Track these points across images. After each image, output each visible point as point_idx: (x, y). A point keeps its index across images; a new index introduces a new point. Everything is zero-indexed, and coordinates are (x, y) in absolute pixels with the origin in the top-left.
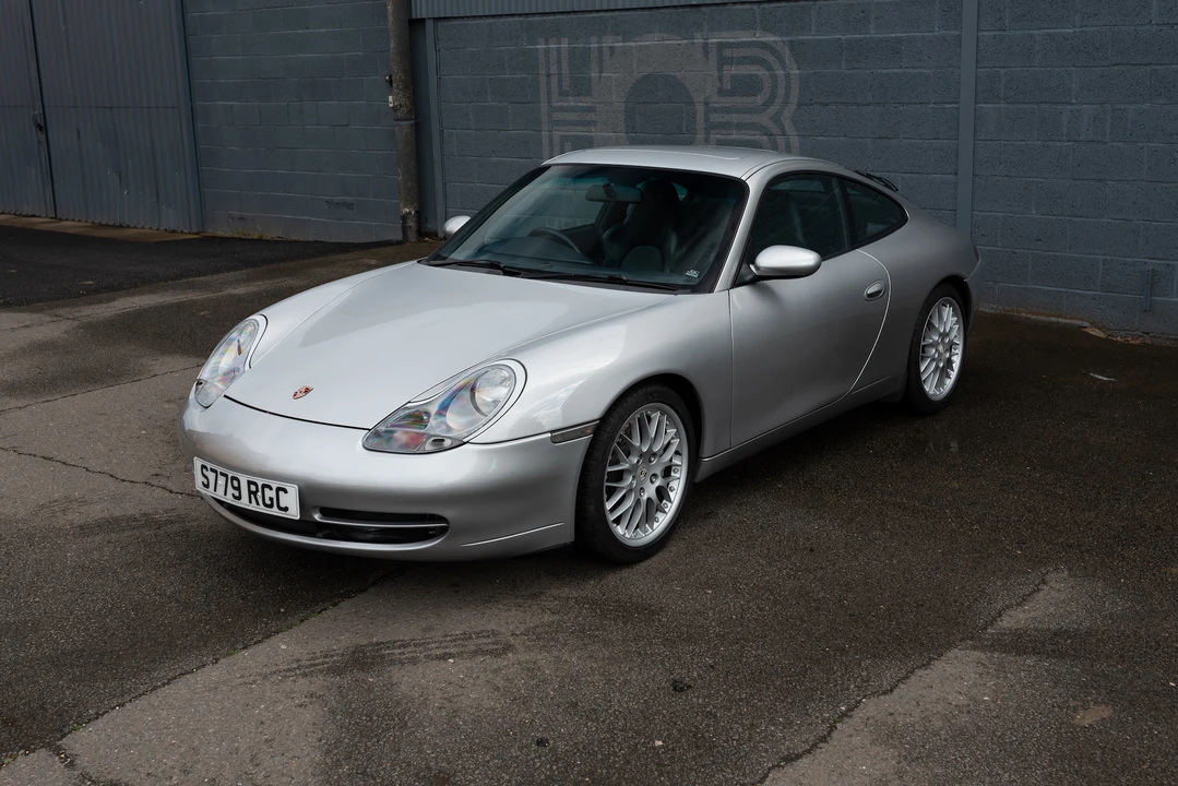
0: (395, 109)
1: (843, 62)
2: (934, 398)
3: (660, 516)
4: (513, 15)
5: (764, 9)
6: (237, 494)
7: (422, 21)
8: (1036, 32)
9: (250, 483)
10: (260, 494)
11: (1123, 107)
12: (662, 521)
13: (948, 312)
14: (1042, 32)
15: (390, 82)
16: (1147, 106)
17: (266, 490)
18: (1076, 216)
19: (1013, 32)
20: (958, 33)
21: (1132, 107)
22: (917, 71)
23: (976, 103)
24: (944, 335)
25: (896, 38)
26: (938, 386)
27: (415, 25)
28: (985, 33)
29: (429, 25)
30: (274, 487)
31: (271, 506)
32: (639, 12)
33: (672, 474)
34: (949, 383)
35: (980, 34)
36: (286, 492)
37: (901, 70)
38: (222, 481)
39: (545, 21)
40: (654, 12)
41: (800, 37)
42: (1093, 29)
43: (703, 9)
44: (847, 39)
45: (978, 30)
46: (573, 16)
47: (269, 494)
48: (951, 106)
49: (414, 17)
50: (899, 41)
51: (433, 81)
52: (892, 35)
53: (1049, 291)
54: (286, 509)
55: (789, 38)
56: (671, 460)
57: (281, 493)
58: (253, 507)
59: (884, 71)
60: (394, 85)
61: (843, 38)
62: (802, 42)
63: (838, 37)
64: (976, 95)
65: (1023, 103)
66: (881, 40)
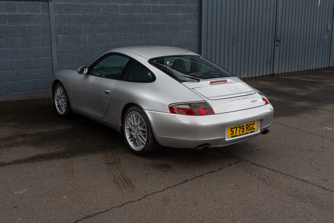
1: (7, 22)
8: (72, 14)
11: (96, 34)
16: (101, 34)
19: (65, 14)
20: (48, 14)
21: (98, 34)
22: (36, 25)
23: (56, 35)
25: (27, 15)
28: (57, 14)
37: (30, 25)
42: (87, 14)
44: (8, 15)
45: (55, 13)
48: (48, 36)
50: (28, 15)
52: (26, 14)
59: (24, 25)
61: (6, 14)
63: (4, 13)
64: (56, 32)
65: (70, 34)
66: (21, 15)
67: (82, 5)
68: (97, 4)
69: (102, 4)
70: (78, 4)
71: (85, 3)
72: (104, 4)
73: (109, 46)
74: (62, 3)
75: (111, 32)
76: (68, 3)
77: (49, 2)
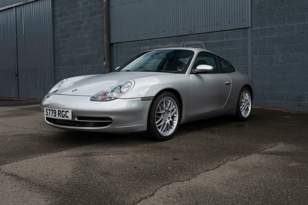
0: (105, 65)
1: (218, 47)
2: (244, 117)
3: (170, 129)
4: (136, 41)
5: (198, 36)
6: (55, 115)
7: (113, 44)
9: (59, 111)
10: (61, 114)
11: (289, 54)
12: (171, 131)
13: (247, 94)
14: (267, 37)
15: (104, 59)
16: (295, 53)
17: (63, 112)
18: (279, 82)
19: (260, 37)
20: (247, 38)
21: (291, 54)
22: (237, 48)
23: (252, 55)
24: (246, 100)
26: (245, 114)
27: (111, 45)
28: (253, 38)
29: (115, 44)
30: (65, 111)
31: (64, 117)
32: (167, 38)
33: (174, 119)
34: (248, 114)
35: (252, 38)
36: (68, 112)
37: (232, 48)
38: (51, 112)
39: (143, 42)
40: (171, 38)
41: (207, 42)
42: (280, 35)
43: (183, 36)
44: (219, 42)
45: (252, 37)
46: (150, 40)
47: (64, 113)
48: (245, 56)
49: (111, 43)
50: (232, 41)
51: (115, 58)
52: (230, 40)
53: (273, 102)
54: (68, 117)
55: (204, 42)
56: (174, 114)
57: (67, 113)
58: (59, 118)
59: (228, 49)
60: (105, 59)
61: (218, 41)
62: (208, 43)
63: (216, 41)
64: (252, 53)
65: (264, 55)
66: (227, 41)
67: (277, 27)
68: (292, 24)
69: (297, 24)
70: (273, 27)
71: (280, 25)
72: (299, 24)
73: (304, 65)
74: (258, 28)
75: (306, 51)
76: (264, 27)
77: (248, 28)
